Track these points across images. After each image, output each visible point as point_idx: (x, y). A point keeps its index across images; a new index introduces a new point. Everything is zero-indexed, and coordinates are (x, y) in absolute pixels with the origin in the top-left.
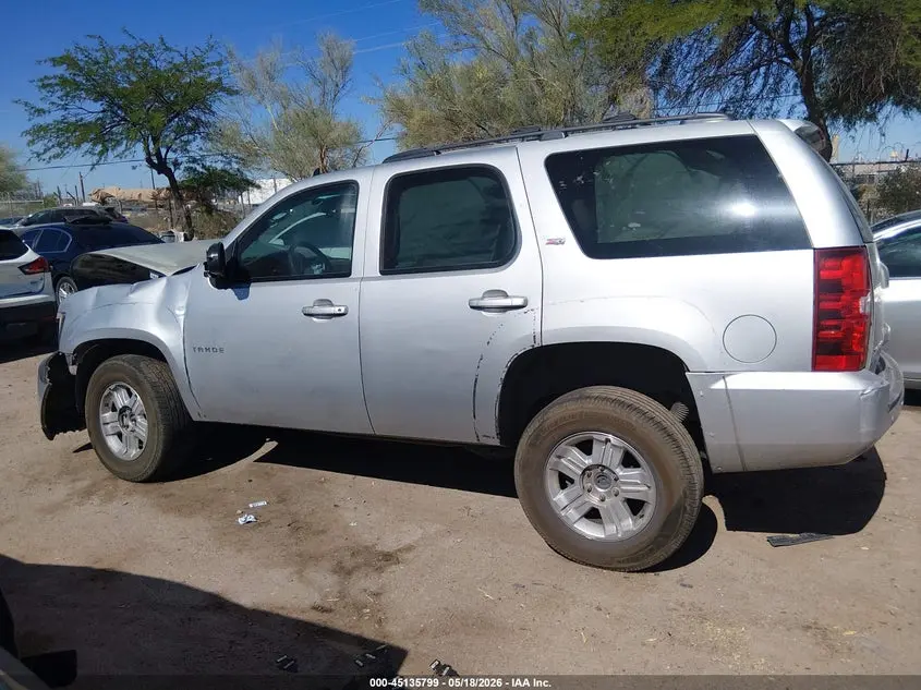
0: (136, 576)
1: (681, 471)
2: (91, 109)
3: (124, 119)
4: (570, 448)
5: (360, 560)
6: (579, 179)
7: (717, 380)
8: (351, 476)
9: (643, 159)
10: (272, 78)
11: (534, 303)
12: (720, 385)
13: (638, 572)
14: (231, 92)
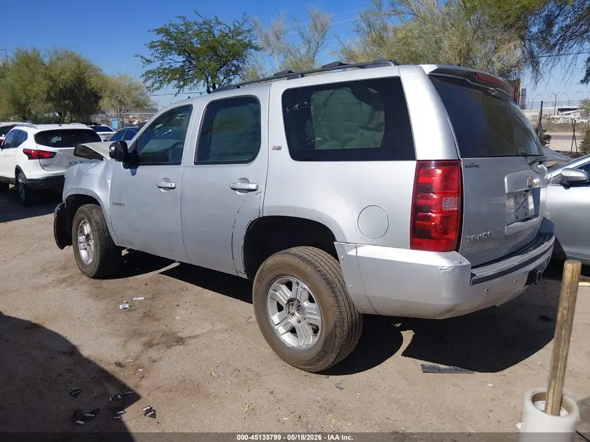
0: (48, 330)
1: (334, 309)
2: (177, 60)
3: (195, 66)
4: (281, 286)
5: (164, 339)
6: (296, 106)
7: (352, 249)
8: (201, 289)
9: (332, 93)
10: (278, 39)
11: (261, 188)
12: (353, 253)
13: (313, 373)
14: (257, 49)
